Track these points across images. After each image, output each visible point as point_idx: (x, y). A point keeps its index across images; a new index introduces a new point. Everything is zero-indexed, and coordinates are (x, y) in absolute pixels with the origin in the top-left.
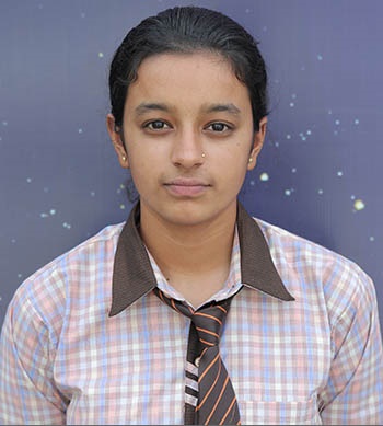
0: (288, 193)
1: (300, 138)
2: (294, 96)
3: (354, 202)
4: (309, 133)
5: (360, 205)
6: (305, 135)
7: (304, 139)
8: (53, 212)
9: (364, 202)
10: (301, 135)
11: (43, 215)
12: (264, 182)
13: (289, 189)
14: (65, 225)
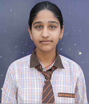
0: (61, 49)
3: (79, 52)
5: (80, 53)
7: (66, 35)
10: (65, 34)
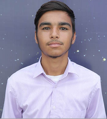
1: (88, 40)
2: (87, 29)
4: (91, 39)
6: (90, 40)
8: (18, 60)
9: (106, 59)
11: (15, 60)
12: (78, 52)
13: (85, 55)
14: (21, 63)
